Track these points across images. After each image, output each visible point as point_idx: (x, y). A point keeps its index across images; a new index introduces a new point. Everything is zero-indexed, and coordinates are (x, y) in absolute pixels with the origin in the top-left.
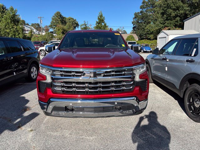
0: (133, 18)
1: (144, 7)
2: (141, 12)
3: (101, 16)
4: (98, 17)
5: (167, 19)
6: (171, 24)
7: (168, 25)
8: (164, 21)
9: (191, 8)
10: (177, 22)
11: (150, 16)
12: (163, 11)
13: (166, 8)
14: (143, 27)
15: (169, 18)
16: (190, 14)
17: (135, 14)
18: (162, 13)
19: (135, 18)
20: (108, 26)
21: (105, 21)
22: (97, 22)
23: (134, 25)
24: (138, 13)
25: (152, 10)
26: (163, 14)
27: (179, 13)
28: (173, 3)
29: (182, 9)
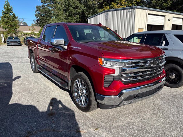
0: (36, 11)
1: (45, 2)
2: (43, 6)
3: (8, 5)
4: (5, 6)
5: (69, 16)
6: (73, 20)
7: (71, 21)
8: (67, 17)
9: (87, 8)
10: (77, 18)
11: (52, 10)
12: (66, 8)
13: (68, 6)
14: (46, 20)
15: (71, 15)
16: (86, 13)
17: (37, 7)
18: (64, 9)
19: (37, 11)
20: (18, 17)
21: (13, 11)
22: (3, 11)
23: (37, 17)
24: (40, 6)
25: (53, 6)
26: (65, 11)
27: (78, 12)
28: (73, 2)
29: (80, 8)
